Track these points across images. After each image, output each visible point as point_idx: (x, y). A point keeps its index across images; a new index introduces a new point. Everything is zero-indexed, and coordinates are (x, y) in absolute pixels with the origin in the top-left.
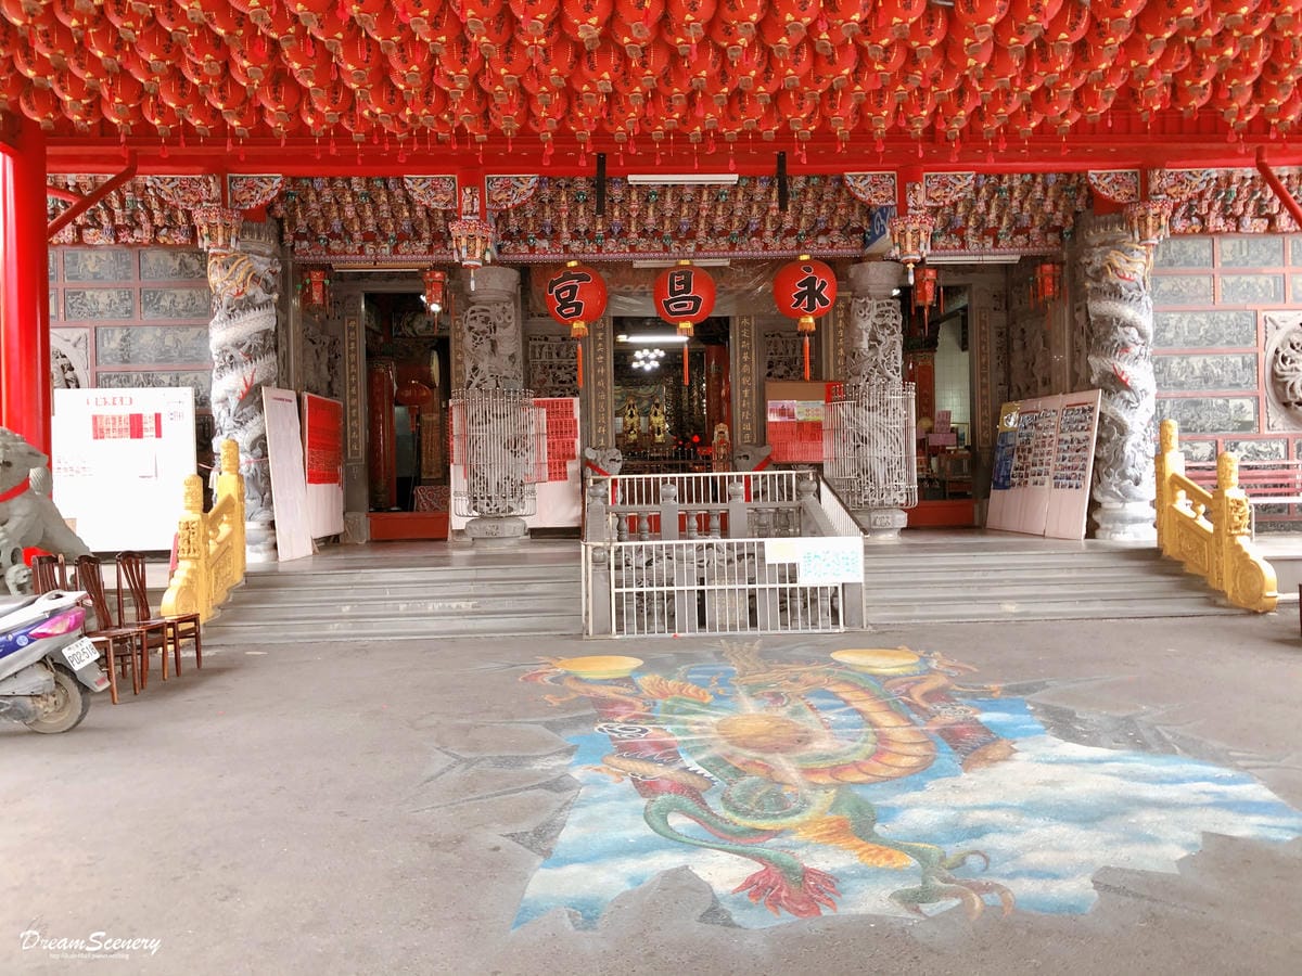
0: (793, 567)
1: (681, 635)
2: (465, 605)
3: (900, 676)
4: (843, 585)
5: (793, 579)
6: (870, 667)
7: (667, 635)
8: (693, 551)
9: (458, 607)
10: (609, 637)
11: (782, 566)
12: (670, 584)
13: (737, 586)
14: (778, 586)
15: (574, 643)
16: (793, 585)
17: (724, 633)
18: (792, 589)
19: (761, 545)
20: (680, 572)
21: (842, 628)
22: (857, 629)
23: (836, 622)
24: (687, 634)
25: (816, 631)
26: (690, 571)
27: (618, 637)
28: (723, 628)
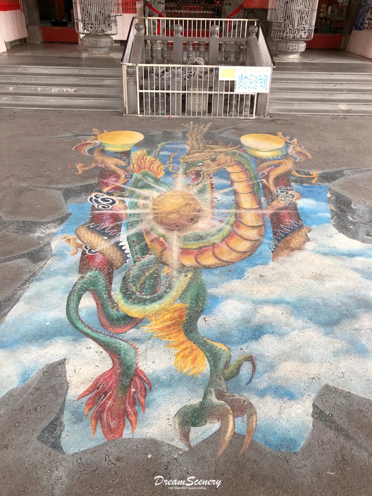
0: (233, 83)
1: (173, 116)
2: (71, 90)
3: (270, 160)
4: (258, 94)
5: (232, 90)
6: (257, 150)
7: (166, 116)
8: (180, 70)
9: (67, 91)
10: (136, 115)
11: (227, 82)
12: (168, 88)
13: (203, 92)
14: (224, 93)
15: (117, 118)
16: (232, 93)
17: (194, 117)
18: (231, 95)
19: (217, 69)
20: (173, 83)
21: (254, 117)
22: (262, 117)
23: (251, 113)
24: (176, 116)
25: (241, 118)
26: (178, 82)
27: (140, 116)
28: (194, 113)
